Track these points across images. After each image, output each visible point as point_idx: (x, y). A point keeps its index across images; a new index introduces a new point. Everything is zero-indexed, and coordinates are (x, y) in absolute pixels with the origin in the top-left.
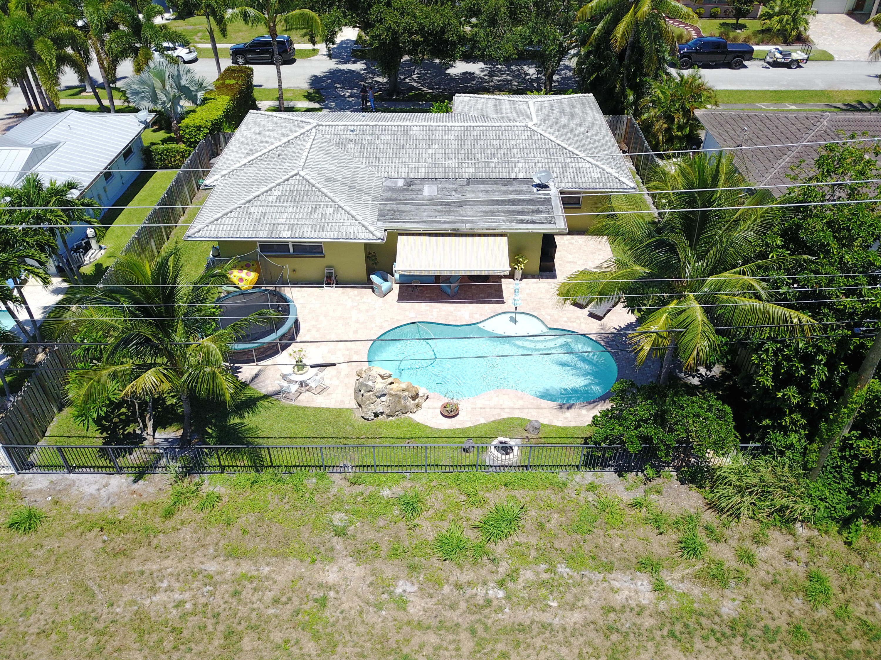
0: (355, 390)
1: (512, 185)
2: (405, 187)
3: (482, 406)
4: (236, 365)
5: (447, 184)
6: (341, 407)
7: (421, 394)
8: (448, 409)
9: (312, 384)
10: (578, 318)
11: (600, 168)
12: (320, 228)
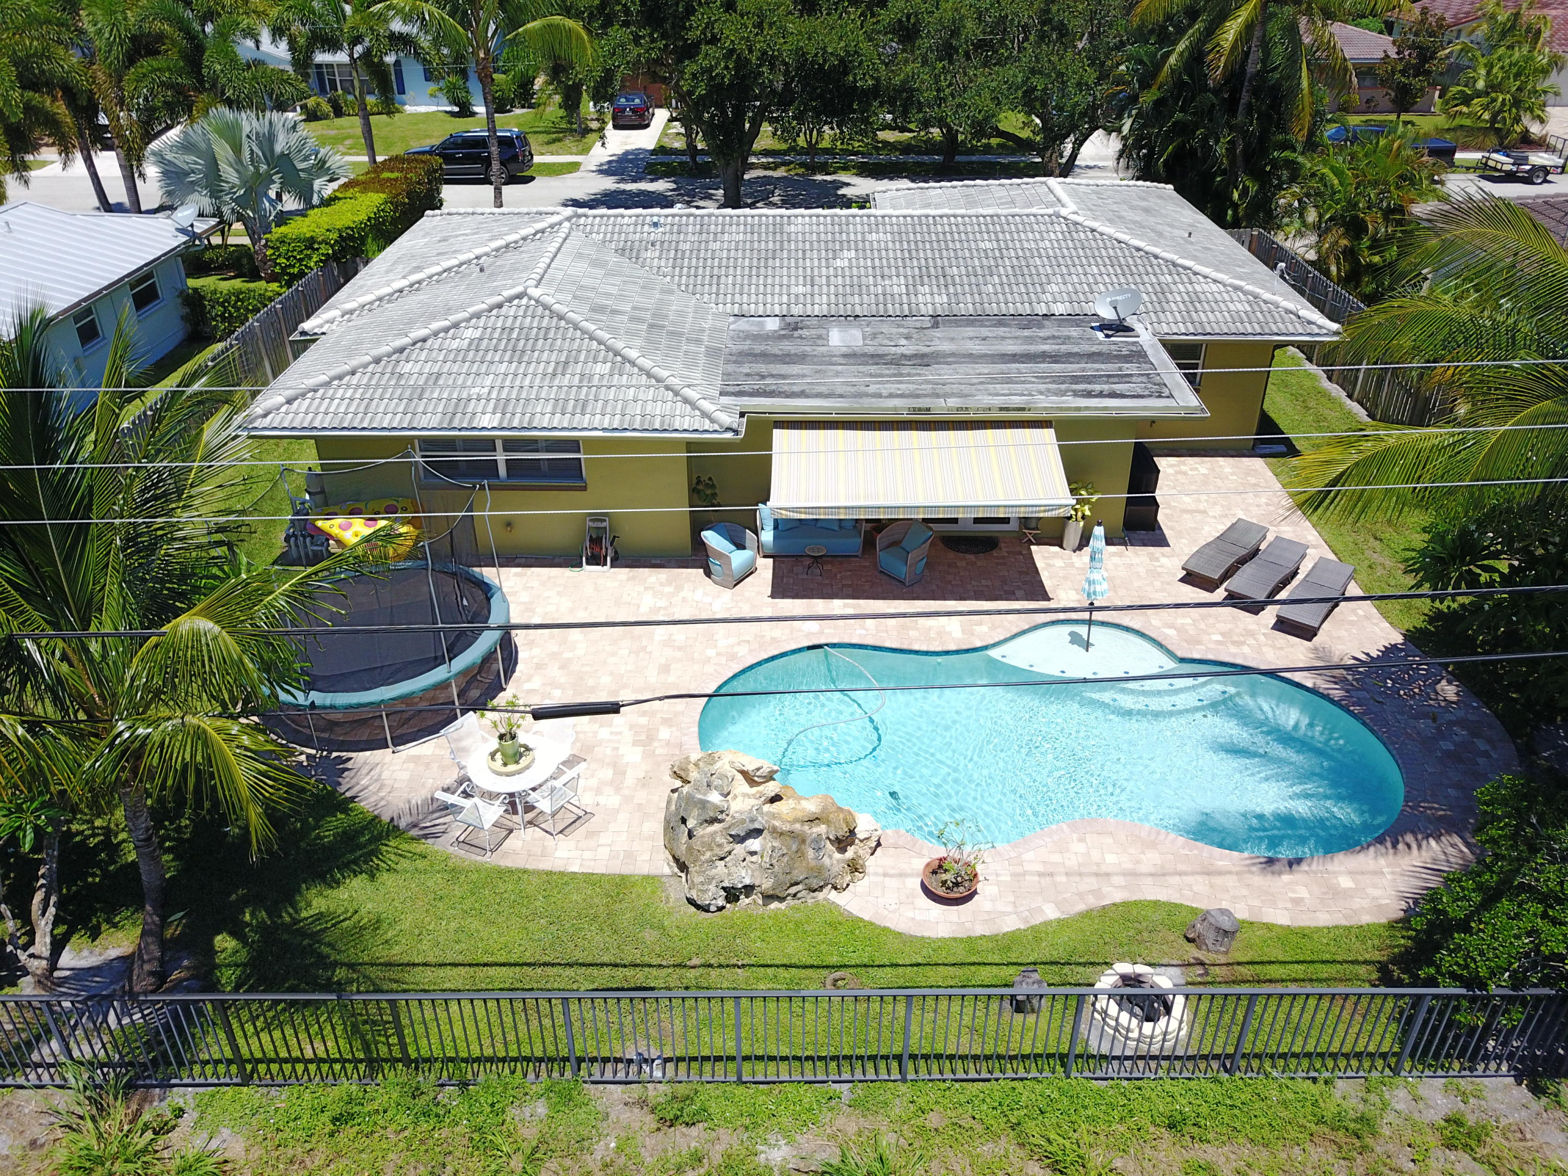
0: (667, 821)
1: (1040, 326)
2: (783, 332)
3: (1040, 868)
4: (334, 754)
5: (885, 325)
6: (626, 870)
7: (861, 834)
8: (944, 877)
9: (544, 804)
10: (1251, 634)
11: (1246, 293)
12: (575, 407)
